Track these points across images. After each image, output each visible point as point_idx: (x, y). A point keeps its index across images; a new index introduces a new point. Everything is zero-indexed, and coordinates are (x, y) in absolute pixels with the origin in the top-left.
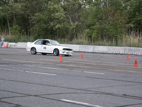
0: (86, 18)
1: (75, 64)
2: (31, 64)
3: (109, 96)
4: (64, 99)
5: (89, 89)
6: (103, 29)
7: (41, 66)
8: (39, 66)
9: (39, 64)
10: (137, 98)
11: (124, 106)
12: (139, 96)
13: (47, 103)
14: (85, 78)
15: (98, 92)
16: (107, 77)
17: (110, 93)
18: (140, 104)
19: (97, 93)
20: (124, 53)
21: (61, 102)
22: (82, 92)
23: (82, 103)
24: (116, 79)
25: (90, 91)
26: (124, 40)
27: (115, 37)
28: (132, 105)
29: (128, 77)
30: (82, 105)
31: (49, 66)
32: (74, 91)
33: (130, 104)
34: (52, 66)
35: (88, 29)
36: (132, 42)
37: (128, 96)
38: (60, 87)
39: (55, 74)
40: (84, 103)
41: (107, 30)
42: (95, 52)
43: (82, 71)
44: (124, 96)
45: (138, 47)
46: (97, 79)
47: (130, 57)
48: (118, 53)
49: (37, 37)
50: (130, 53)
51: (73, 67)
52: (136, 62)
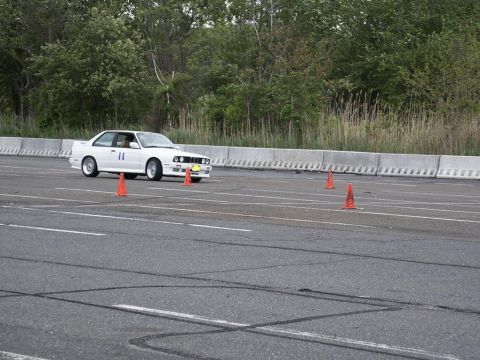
0: (205, 60)
1: (167, 202)
2: (27, 203)
3: (260, 292)
4: (124, 302)
5: (202, 276)
6: (258, 94)
7: (59, 209)
8: (55, 209)
9: (55, 203)
10: (341, 298)
11: (299, 320)
12: (345, 293)
13: (72, 316)
14: (192, 243)
15: (228, 283)
16: (259, 240)
17: (263, 285)
18: (346, 314)
19: (224, 284)
20: (320, 168)
21: (113, 311)
22: (180, 284)
23: (176, 314)
24: (284, 246)
25: (205, 280)
26: (322, 128)
27: (296, 118)
28: (322, 317)
29: (322, 239)
30: (175, 319)
31: (83, 210)
32: (155, 280)
33: (318, 314)
34: (94, 208)
35: (212, 95)
36: (346, 134)
37: (313, 294)
38: (116, 270)
39: (103, 232)
40: (182, 315)
41: (270, 97)
42: (231, 165)
43: (186, 224)
44: (304, 293)
45: (365, 150)
46: (229, 246)
47: (336, 180)
48: (304, 168)
49: (49, 120)
50: (338, 170)
51: (160, 213)
52: (350, 197)
